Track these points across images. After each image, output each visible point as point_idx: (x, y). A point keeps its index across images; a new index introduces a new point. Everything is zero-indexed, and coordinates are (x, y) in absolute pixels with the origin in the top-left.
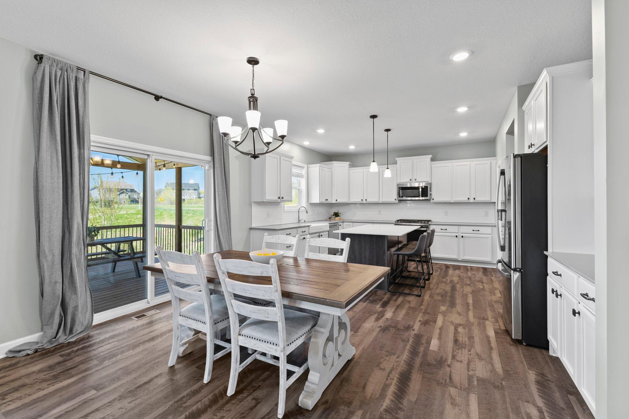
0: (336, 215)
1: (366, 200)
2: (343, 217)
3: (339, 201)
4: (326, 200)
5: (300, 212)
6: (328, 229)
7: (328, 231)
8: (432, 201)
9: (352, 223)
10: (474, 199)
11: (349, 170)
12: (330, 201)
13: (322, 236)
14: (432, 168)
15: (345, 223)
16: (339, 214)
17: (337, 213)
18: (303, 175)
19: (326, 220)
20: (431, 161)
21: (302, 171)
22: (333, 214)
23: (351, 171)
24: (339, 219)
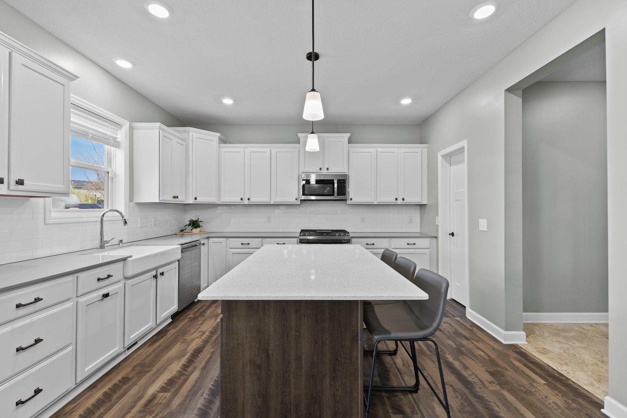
0: (195, 224)
1: (249, 199)
2: (207, 227)
3: (200, 200)
4: (174, 197)
5: (104, 223)
6: (179, 256)
7: (179, 261)
8: (349, 202)
9: (225, 239)
10: (403, 199)
11: (219, 147)
12: (182, 199)
13: (162, 274)
14: (350, 154)
15: (212, 240)
16: (200, 223)
17: (197, 221)
18: (118, 142)
19: (175, 235)
20: (349, 143)
21: (118, 134)
22: (188, 223)
23: (223, 150)
24: (200, 232)
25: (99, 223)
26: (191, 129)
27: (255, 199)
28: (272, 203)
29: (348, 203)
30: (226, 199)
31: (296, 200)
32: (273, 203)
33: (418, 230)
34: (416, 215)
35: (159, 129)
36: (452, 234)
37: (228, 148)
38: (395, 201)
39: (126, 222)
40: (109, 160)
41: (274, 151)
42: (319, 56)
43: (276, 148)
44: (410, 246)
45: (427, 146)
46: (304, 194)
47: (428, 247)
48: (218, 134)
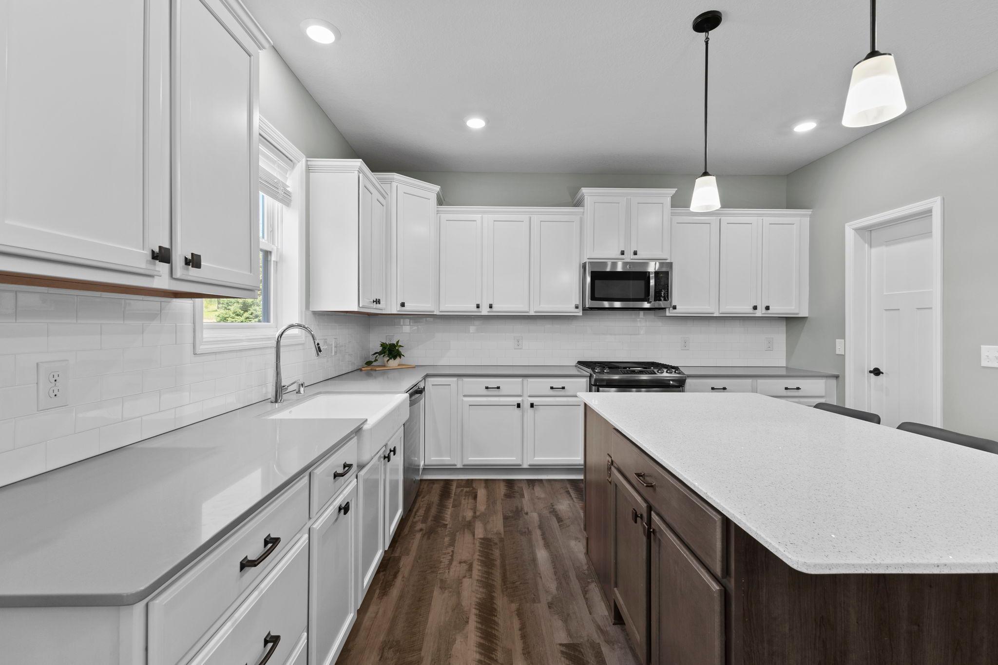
0: (391, 351)
1: (490, 306)
3: (410, 307)
4: (375, 301)
7: (404, 425)
11: (438, 212)
12: (384, 306)
16: (401, 349)
17: (395, 345)
19: (359, 372)
20: (673, 206)
21: (287, 178)
22: (379, 349)
23: (444, 217)
24: (399, 365)
25: (274, 351)
26: (396, 176)
27: (501, 307)
28: (532, 313)
29: (668, 314)
30: (449, 306)
31: (577, 307)
32: (534, 314)
33: (783, 363)
34: (779, 336)
35: (358, 171)
36: (877, 372)
37: (453, 213)
38: (752, 311)
39: (319, 350)
40: (270, 229)
41: (536, 219)
42: (721, 19)
43: (539, 215)
44: (789, 393)
45: (810, 213)
46: (593, 298)
47: (823, 394)
48: (437, 188)
